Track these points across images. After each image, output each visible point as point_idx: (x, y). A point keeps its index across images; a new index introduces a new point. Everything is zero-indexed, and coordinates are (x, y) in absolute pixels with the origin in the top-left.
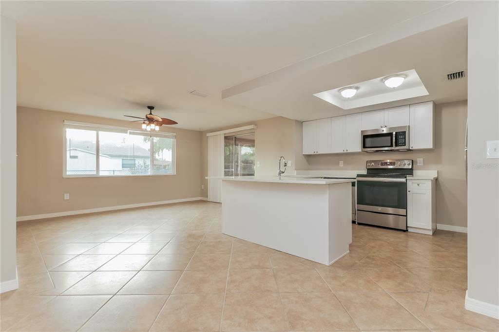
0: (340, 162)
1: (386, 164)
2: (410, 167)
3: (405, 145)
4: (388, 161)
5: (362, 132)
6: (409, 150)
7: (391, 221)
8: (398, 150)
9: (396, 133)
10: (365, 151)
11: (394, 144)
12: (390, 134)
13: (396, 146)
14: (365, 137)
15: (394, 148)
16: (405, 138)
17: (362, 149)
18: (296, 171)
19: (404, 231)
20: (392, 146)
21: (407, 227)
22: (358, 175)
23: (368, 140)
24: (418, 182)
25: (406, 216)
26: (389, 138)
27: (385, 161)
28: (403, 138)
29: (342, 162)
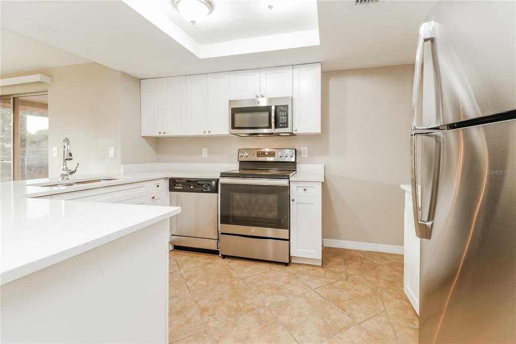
0: (203, 149)
1: (263, 154)
2: (293, 160)
3: (287, 127)
4: (267, 150)
5: (231, 102)
6: (292, 134)
7: (270, 249)
8: (278, 135)
9: (276, 107)
10: (236, 134)
11: (273, 125)
12: (267, 109)
13: (276, 127)
14: (235, 111)
15: (273, 130)
16: (287, 116)
17: (230, 131)
18: (122, 165)
19: (286, 264)
20: (270, 127)
21: (290, 257)
22: (221, 173)
23: (238, 116)
24: (305, 185)
25: (289, 240)
26: (267, 114)
27: (263, 150)
28: (284, 116)
29: (206, 149)
